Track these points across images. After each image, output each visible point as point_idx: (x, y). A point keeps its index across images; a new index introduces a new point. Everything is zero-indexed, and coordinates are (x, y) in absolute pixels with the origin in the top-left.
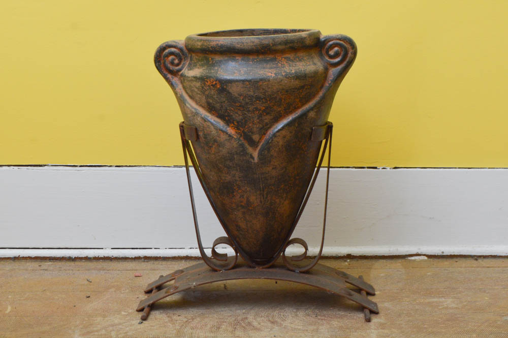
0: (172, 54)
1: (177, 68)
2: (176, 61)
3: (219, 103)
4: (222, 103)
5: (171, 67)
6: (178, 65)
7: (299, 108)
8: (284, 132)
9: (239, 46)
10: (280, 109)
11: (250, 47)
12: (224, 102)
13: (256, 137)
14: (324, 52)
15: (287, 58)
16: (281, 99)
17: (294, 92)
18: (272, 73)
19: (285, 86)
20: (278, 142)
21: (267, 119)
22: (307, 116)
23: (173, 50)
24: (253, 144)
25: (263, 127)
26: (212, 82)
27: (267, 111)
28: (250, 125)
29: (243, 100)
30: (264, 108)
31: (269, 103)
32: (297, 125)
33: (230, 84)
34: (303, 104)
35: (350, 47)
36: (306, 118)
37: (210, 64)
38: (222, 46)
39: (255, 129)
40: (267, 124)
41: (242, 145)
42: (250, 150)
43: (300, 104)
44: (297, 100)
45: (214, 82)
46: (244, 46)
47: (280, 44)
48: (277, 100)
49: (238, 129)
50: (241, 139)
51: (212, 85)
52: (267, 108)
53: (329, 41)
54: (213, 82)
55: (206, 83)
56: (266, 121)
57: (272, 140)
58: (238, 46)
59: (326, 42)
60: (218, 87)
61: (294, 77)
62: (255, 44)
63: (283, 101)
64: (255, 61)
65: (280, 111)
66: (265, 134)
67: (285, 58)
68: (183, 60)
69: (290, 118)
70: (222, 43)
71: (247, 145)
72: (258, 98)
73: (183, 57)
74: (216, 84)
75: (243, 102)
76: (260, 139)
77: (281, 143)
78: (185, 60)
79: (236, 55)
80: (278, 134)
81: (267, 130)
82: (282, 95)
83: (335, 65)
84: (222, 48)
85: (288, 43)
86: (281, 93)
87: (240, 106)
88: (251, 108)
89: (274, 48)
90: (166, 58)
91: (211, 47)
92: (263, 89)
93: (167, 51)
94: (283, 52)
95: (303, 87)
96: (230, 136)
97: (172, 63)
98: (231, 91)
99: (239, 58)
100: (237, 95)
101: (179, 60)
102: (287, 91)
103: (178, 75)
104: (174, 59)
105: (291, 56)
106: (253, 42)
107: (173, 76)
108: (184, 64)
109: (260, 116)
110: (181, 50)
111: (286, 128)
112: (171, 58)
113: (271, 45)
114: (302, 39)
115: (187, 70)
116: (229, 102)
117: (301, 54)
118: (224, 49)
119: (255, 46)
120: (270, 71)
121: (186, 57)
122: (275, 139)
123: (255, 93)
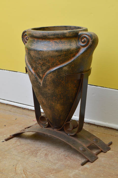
7: (59, 65)
8: (50, 75)
10: (49, 64)
13: (41, 75)
15: (56, 42)
17: (55, 57)
18: (45, 48)
19: (50, 54)
20: (49, 79)
21: (44, 68)
22: (62, 69)
24: (41, 78)
25: (43, 71)
27: (44, 65)
28: (38, 70)
29: (35, 58)
30: (42, 63)
31: (44, 61)
32: (57, 72)
34: (61, 63)
39: (40, 72)
41: (36, 78)
42: (40, 80)
43: (59, 63)
44: (58, 61)
47: (51, 35)
48: (47, 60)
49: (35, 71)
50: (36, 75)
52: (43, 63)
56: (44, 69)
57: (46, 78)
59: (81, 35)
60: (28, 51)
61: (55, 51)
63: (50, 61)
64: (41, 42)
65: (49, 65)
66: (44, 74)
67: (54, 42)
71: (38, 78)
72: (40, 59)
76: (43, 76)
77: (50, 79)
79: (35, 39)
80: (48, 75)
82: (50, 58)
83: (84, 46)
85: (55, 35)
86: (49, 57)
87: (34, 61)
88: (38, 62)
89: (48, 37)
92: (41, 55)
94: (53, 39)
95: (60, 56)
96: (32, 73)
97: (26, 39)
98: (31, 54)
100: (33, 56)
102: (51, 57)
104: (27, 37)
105: (58, 41)
109: (41, 66)
111: (51, 73)
113: (47, 35)
114: (63, 33)
116: (31, 59)
122: (47, 77)
123: (38, 56)
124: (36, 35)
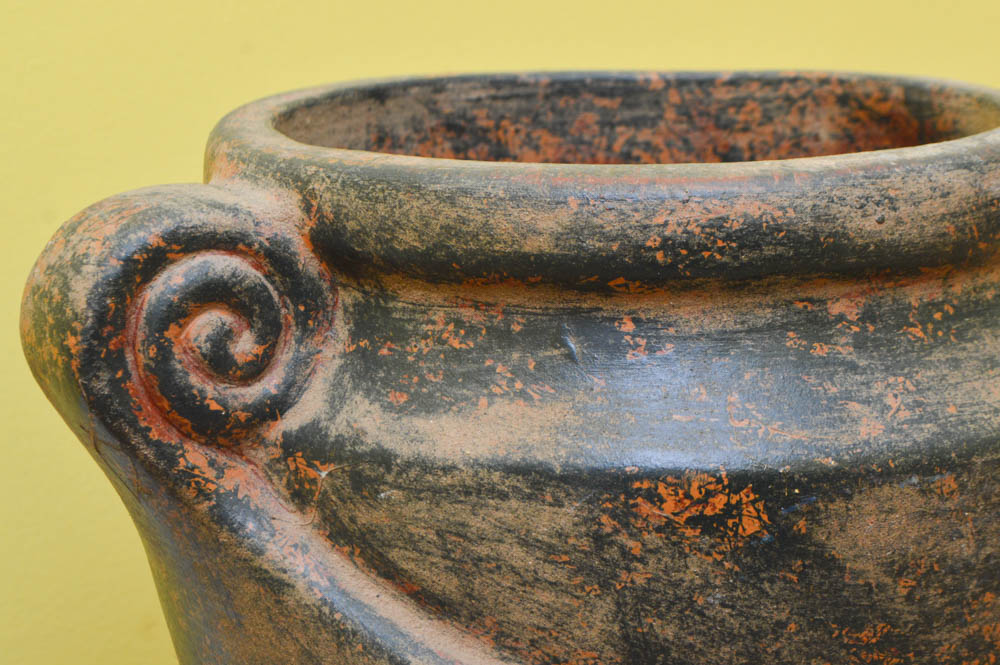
0: (210, 293)
1: (253, 392)
2: (245, 346)
3: (733, 638)
4: (756, 635)
5: (212, 391)
6: (256, 369)
9: (870, 225)
11: (929, 230)
12: (782, 625)
23: (221, 264)
26: (704, 502)
29: (909, 598)
33: (839, 505)
38: (752, 235)
45: (720, 501)
46: (899, 222)
51: (692, 522)
54: (709, 494)
55: (646, 508)
58: (864, 225)
60: (750, 526)
62: (952, 203)
64: (938, 316)
68: (295, 331)
70: (754, 211)
73: (287, 313)
74: (730, 510)
75: (910, 615)
78: (306, 332)
79: (832, 290)
84: (757, 246)
87: (884, 642)
88: (948, 643)
90: (171, 333)
91: (667, 244)
93: (177, 276)
97: (218, 362)
98: (839, 547)
100: (874, 574)
101: (261, 339)
103: (262, 442)
107: (222, 459)
108: (300, 363)
110: (276, 259)
112: (206, 323)
116: (814, 625)
118: (768, 251)
119: (954, 215)
121: (311, 308)
123: (981, 544)
124: (888, 232)
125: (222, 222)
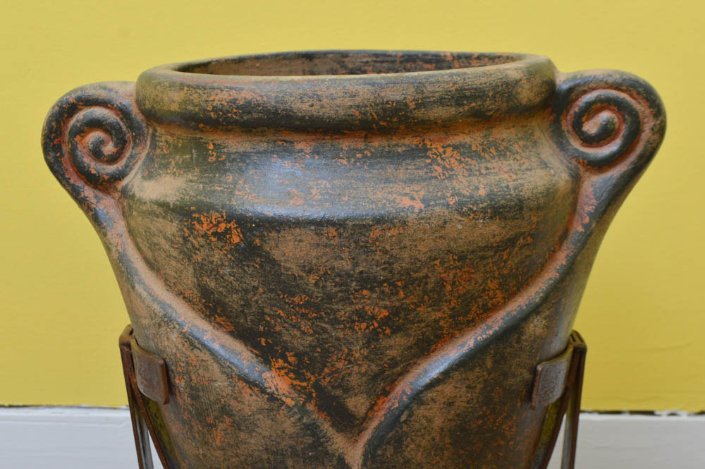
0: (95, 124)
1: (111, 169)
2: (109, 148)
3: (237, 291)
4: (246, 291)
5: (94, 166)
6: (113, 159)
7: (496, 308)
8: (448, 389)
9: (305, 107)
10: (439, 314)
11: (342, 112)
12: (255, 288)
13: (358, 404)
14: (566, 125)
15: (462, 146)
16: (441, 284)
17: (483, 258)
18: (413, 199)
19: (455, 240)
20: (429, 421)
21: (395, 345)
22: (521, 334)
23: (99, 112)
24: (348, 423)
25: (382, 371)
26: (217, 226)
27: (395, 322)
28: (340, 365)
29: (316, 284)
30: (385, 313)
31: (402, 294)
32: (489, 364)
33: (274, 234)
34: (510, 295)
35: (648, 111)
36: (518, 343)
37: (212, 165)
38: (248, 107)
39: (354, 380)
40: (394, 363)
41: (312, 429)
42: (337, 441)
43: (499, 295)
44: (492, 284)
45: (223, 226)
46: (322, 107)
47: (441, 101)
48: (430, 286)
49: (299, 376)
50: (310, 407)
51: (215, 234)
52: (395, 312)
53: (585, 92)
54: (219, 222)
55: (197, 226)
56: (392, 353)
57: (410, 416)
58: (303, 108)
59: (573, 95)
60: (236, 239)
61: (484, 211)
62: (358, 100)
63: (449, 288)
64: (359, 156)
65: (436, 321)
66: (386, 393)
67: (455, 147)
68: (132, 144)
69: (468, 342)
70: (249, 96)
71: (326, 427)
72: (367, 282)
73: (129, 135)
74: (228, 231)
75: (318, 294)
76: (371, 408)
77: (438, 422)
78: (136, 145)
79: (295, 137)
80: (429, 395)
81: (393, 382)
82: (447, 270)
83: (601, 165)
84: (250, 113)
85: (466, 97)
86: (442, 263)
87: (307, 305)
88: (344, 311)
89: (419, 114)
90: (78, 138)
91: (215, 109)
92: (386, 252)
93: (81, 115)
94: (447, 127)
95: (511, 242)
96: (272, 398)
97: (96, 153)
98: (276, 254)
99: (303, 145)
100: (296, 271)
101: (116, 145)
102: (462, 258)
103: (116, 189)
104: (102, 142)
105: (473, 139)
106: (353, 96)
107: (100, 195)
108: (131, 156)
109: (372, 338)
110: (123, 112)
111: (457, 375)
112: (94, 136)
113: (412, 106)
114: (507, 84)
115: (139, 176)
116: (271, 291)
117: (503, 134)
118: (255, 115)
119: (358, 106)
120: (407, 190)
121: (138, 134)
122: (421, 412)
123: (356, 265)
124: (315, 111)
125: (103, 94)
